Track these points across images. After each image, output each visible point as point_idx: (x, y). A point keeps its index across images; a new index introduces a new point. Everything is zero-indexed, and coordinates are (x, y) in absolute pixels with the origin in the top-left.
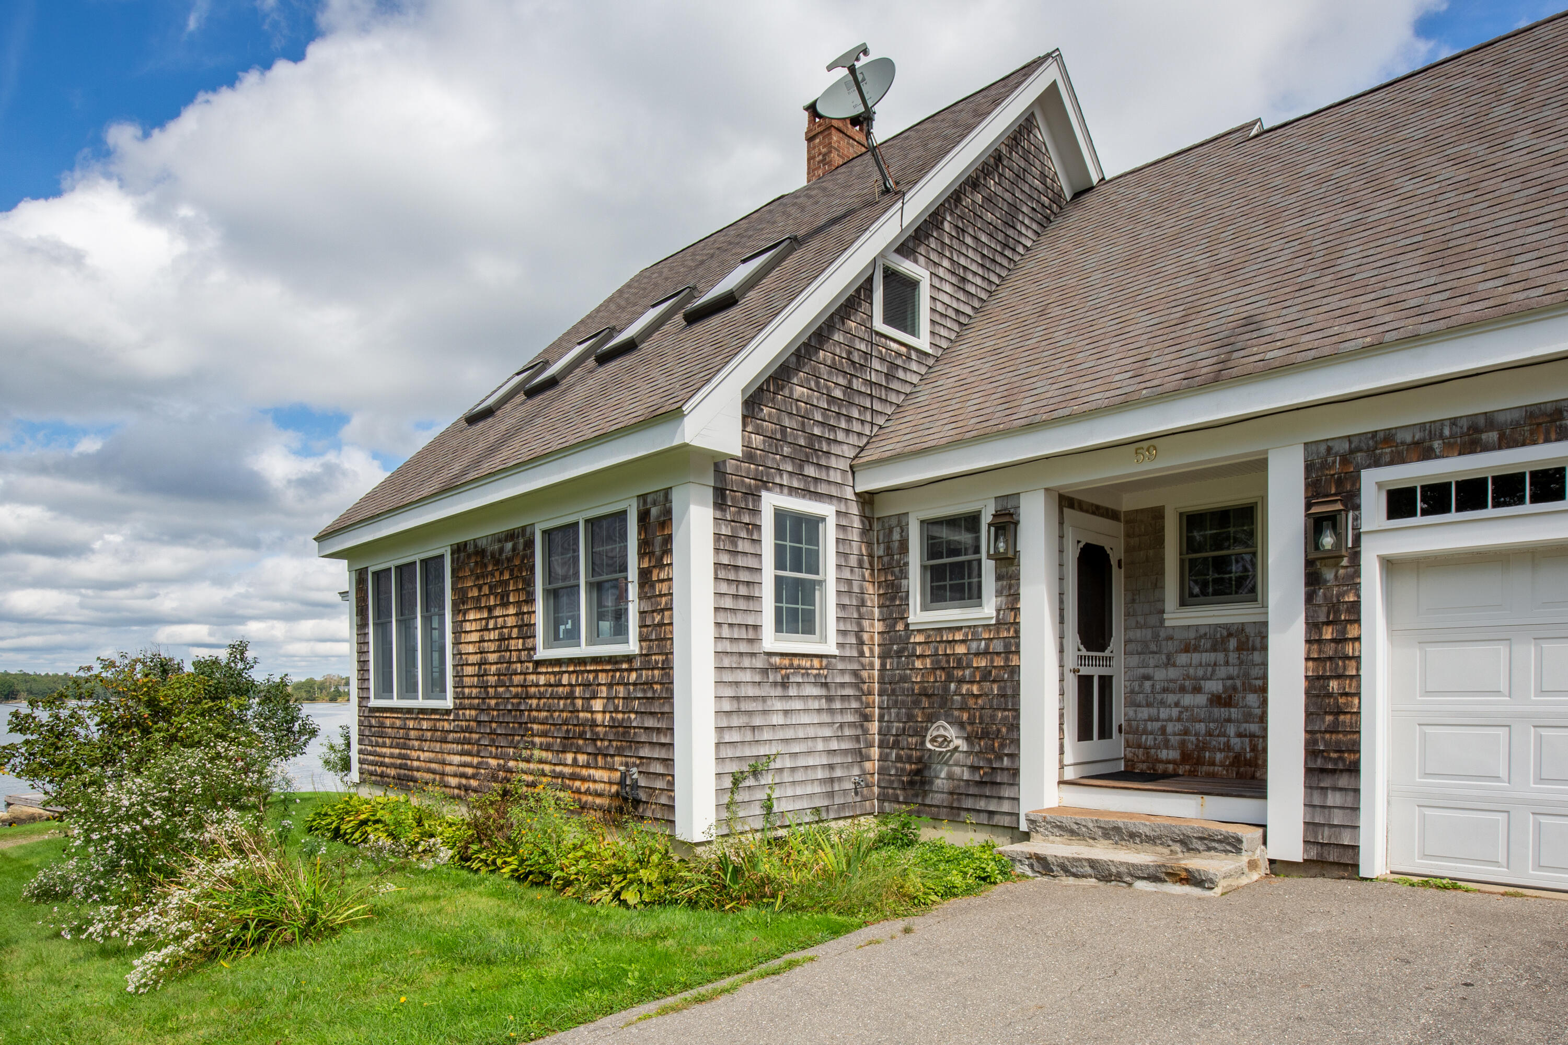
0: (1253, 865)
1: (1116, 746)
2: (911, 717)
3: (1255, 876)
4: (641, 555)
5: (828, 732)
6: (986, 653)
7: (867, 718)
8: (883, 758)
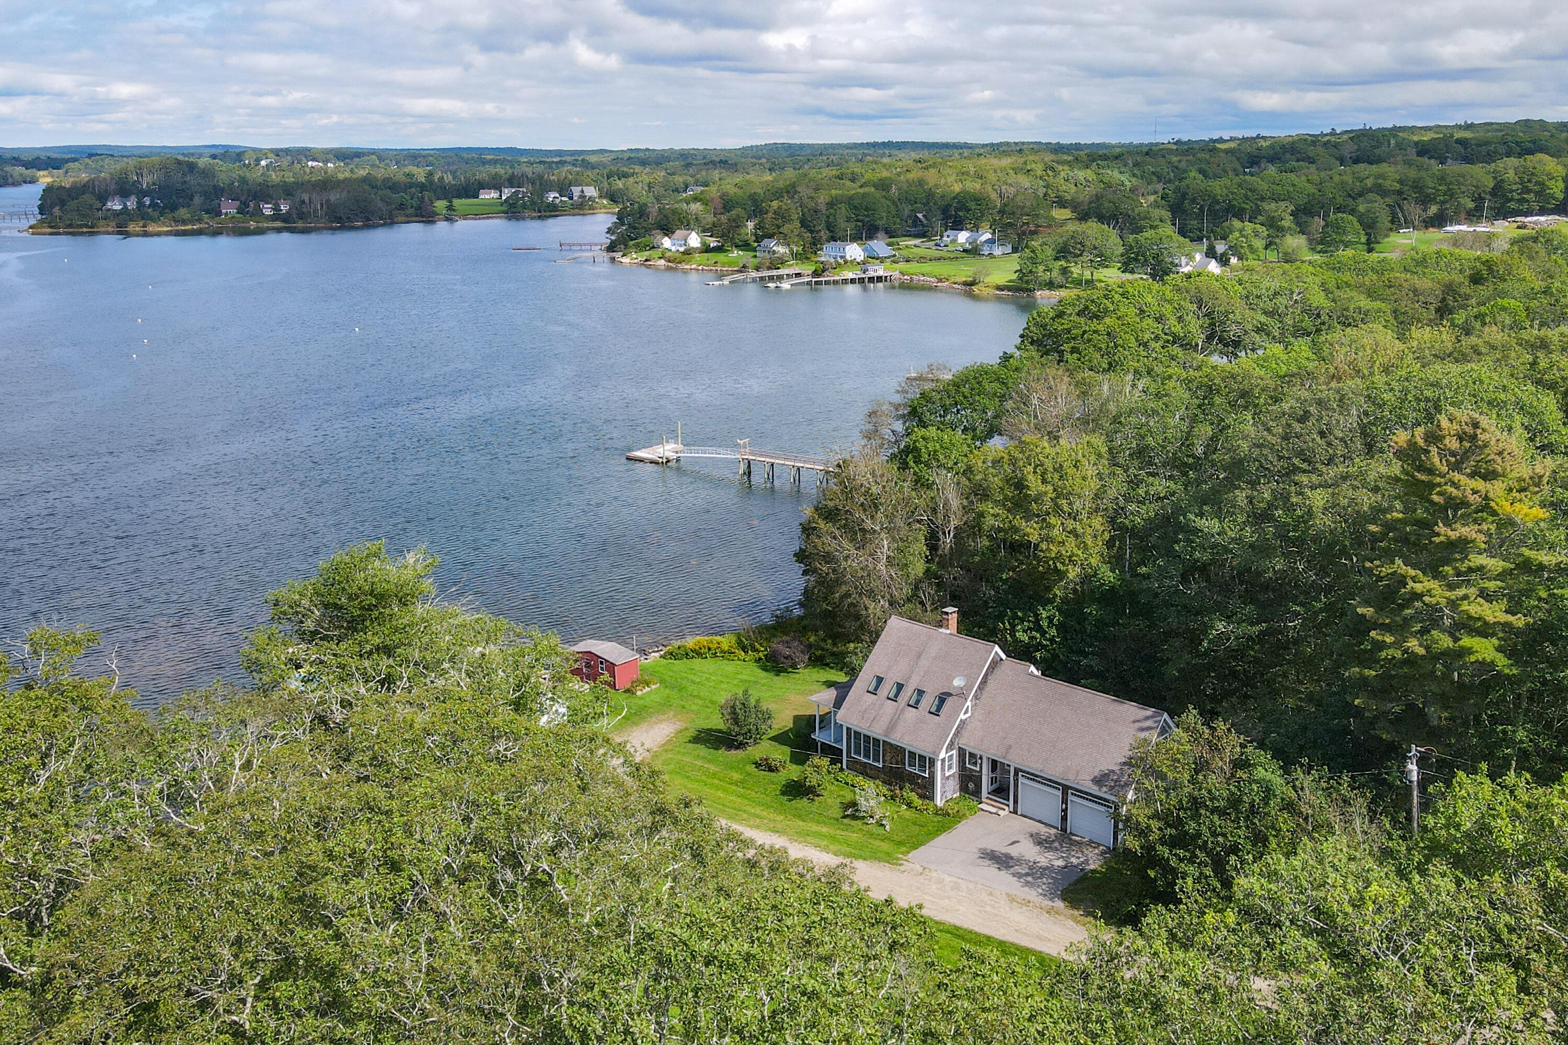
1: (999, 787)
3: (1008, 813)
4: (929, 764)
5: (953, 784)
6: (977, 774)
7: (960, 780)
8: (962, 786)
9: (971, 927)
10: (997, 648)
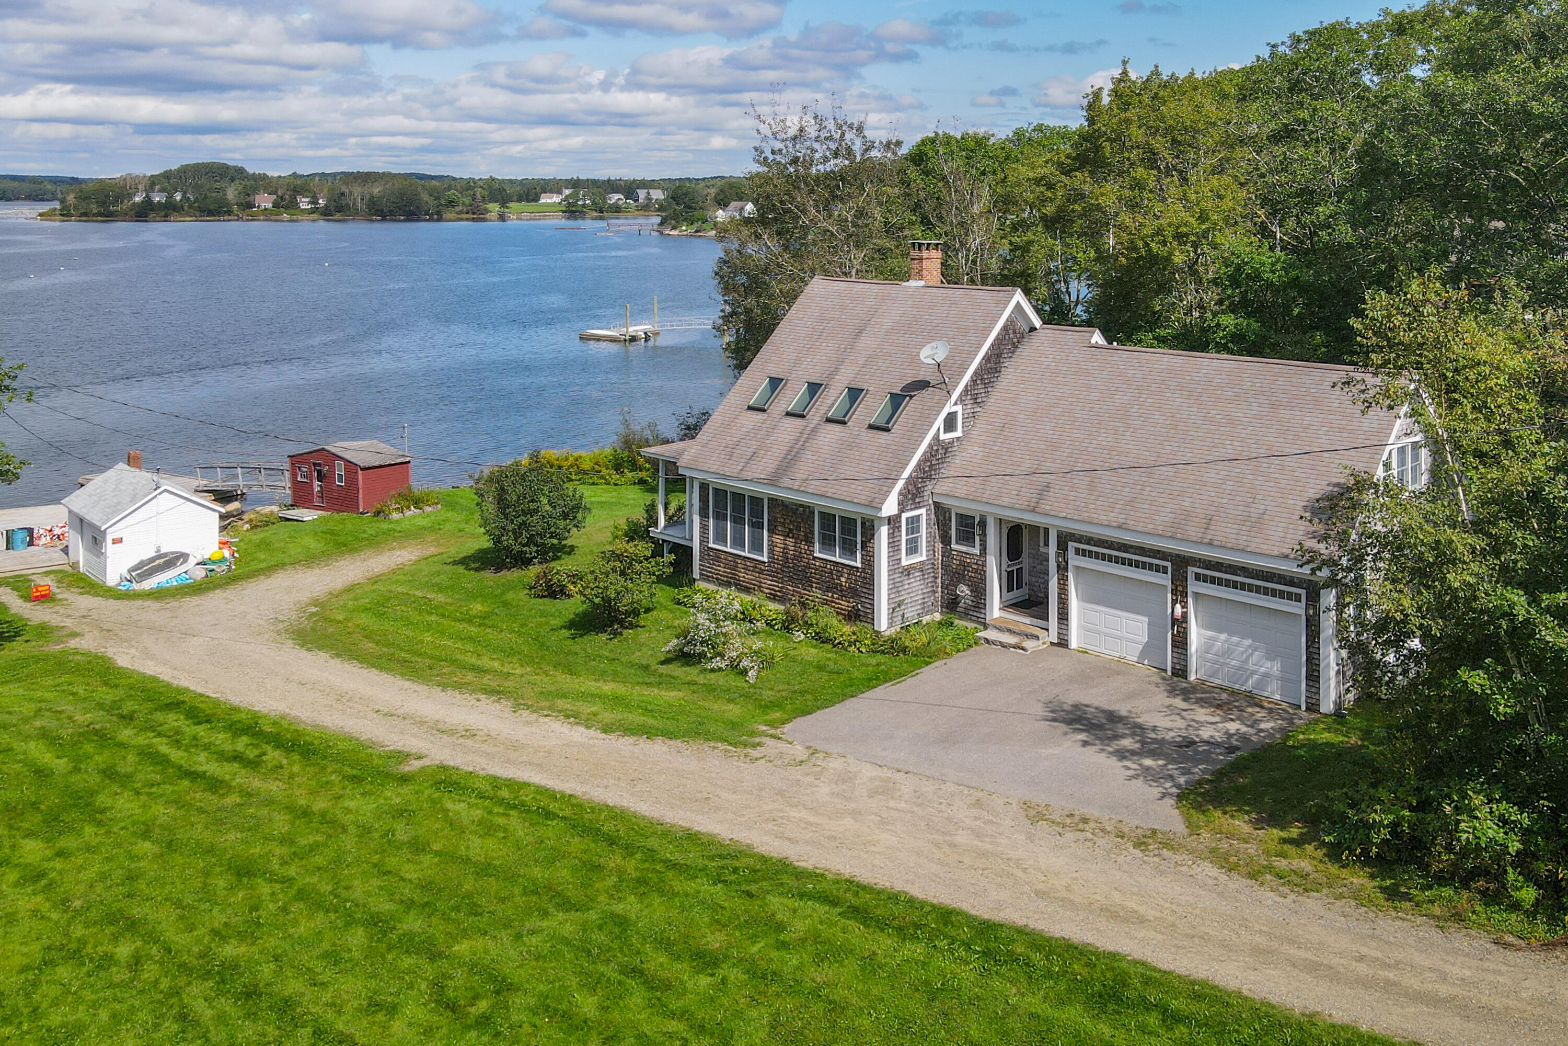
0: (1044, 643)
1: (1025, 590)
2: (952, 580)
3: (1045, 646)
4: (862, 536)
5: (922, 587)
6: (976, 564)
7: (936, 578)
8: (942, 592)
9: (899, 886)
10: (1019, 296)
